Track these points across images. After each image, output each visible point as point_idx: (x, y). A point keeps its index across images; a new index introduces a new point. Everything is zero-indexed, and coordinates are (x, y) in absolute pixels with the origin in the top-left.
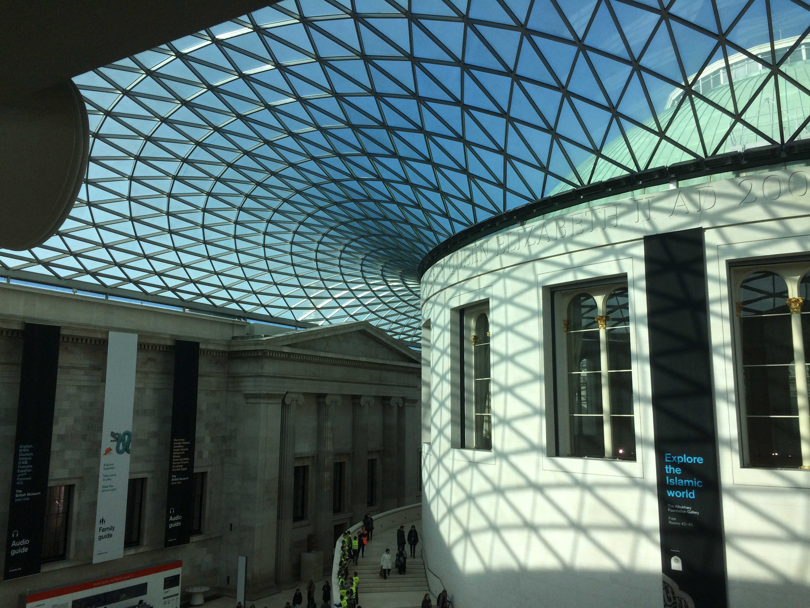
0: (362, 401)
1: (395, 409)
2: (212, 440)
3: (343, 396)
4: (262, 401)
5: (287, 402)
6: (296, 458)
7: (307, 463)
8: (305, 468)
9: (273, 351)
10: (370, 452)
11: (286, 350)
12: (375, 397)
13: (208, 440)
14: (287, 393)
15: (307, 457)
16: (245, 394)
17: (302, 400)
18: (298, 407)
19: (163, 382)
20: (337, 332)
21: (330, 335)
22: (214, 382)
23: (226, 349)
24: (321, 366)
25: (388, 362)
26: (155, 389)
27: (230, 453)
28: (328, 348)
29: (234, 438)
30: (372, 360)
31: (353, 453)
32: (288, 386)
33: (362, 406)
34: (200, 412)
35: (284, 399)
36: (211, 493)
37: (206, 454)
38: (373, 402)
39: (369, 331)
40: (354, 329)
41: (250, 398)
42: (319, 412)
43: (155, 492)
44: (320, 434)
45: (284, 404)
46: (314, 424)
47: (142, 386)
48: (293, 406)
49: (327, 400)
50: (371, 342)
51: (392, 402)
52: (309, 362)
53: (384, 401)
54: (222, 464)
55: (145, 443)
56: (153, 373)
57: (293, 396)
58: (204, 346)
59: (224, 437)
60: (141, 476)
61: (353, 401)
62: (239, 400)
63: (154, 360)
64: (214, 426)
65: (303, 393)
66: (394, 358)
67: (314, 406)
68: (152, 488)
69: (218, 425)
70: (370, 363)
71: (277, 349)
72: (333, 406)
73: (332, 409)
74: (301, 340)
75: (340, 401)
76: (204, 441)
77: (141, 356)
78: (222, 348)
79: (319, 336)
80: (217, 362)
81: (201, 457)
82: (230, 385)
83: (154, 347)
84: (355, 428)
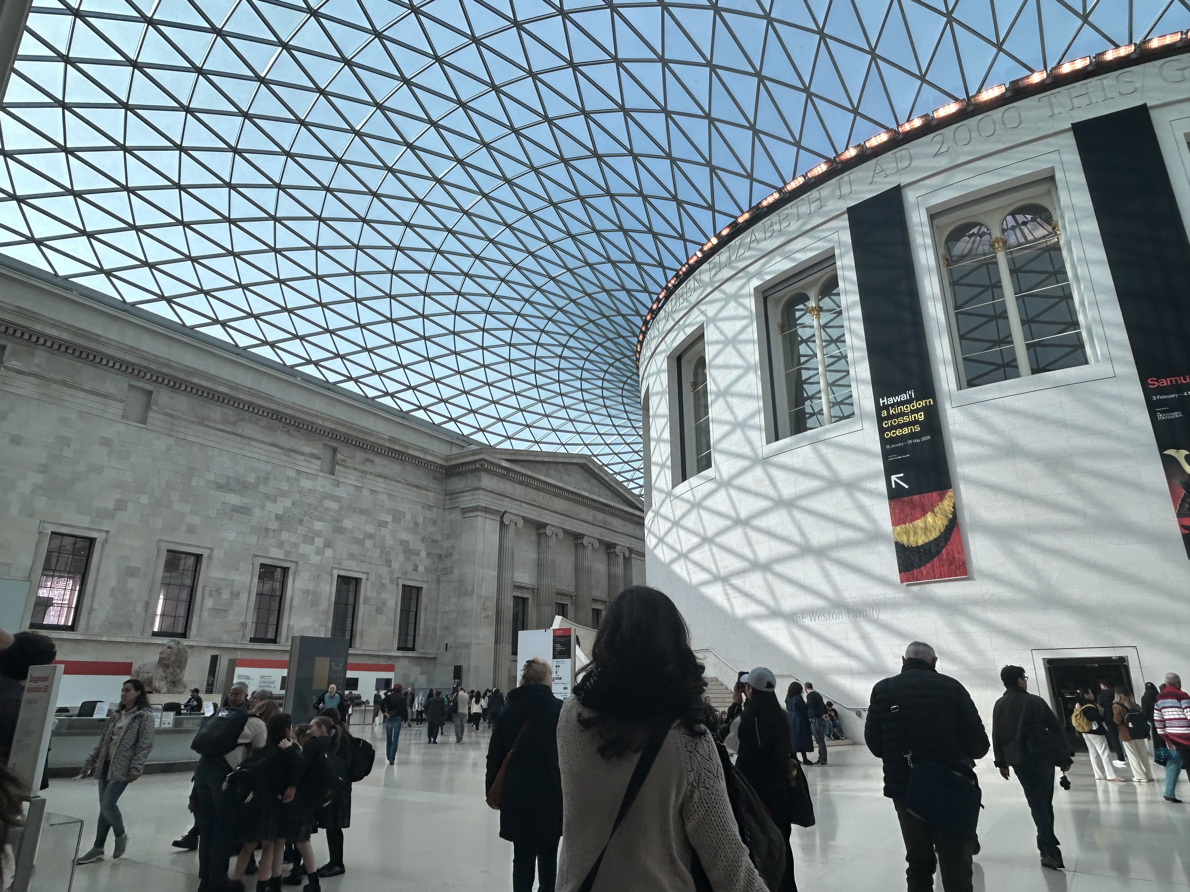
0: (585, 541)
1: (621, 557)
2: (428, 555)
3: (566, 532)
4: (479, 513)
5: (506, 522)
6: (515, 586)
7: (526, 595)
8: (525, 600)
9: (494, 464)
10: (595, 601)
11: (505, 464)
12: (599, 540)
13: (423, 554)
14: (506, 512)
15: (527, 589)
16: (462, 509)
17: (520, 524)
18: (517, 532)
19: (380, 485)
20: (558, 460)
21: (551, 460)
22: (431, 497)
23: (443, 463)
24: (541, 493)
25: (612, 504)
26: (372, 491)
27: (446, 571)
28: (548, 475)
29: (451, 555)
30: (595, 497)
31: (576, 596)
32: (506, 505)
33: (584, 547)
34: (416, 524)
35: (502, 517)
36: (426, 610)
37: (421, 568)
38: (597, 545)
39: (591, 466)
40: (575, 461)
41: (467, 512)
42: (539, 543)
43: (369, 594)
44: (540, 566)
45: (502, 524)
46: (534, 556)
47: (359, 484)
48: (512, 529)
49: (548, 531)
50: (594, 481)
51: (618, 550)
52: (528, 485)
53: (609, 547)
54: (438, 582)
55: (360, 542)
56: (371, 474)
57: (512, 517)
58: (422, 456)
59: (440, 555)
60: (356, 575)
61: (575, 539)
62: (456, 516)
63: (372, 461)
64: (430, 542)
65: (522, 517)
66: (618, 502)
67: (534, 538)
68: (366, 590)
69: (435, 541)
70: (593, 500)
71: (495, 461)
72: (554, 538)
73: (553, 541)
74: (519, 458)
75: (561, 535)
76: (419, 555)
77: (360, 455)
78: (439, 462)
79: (538, 459)
80: (435, 478)
81: (417, 571)
82: (447, 502)
83: (372, 448)
84: (578, 570)
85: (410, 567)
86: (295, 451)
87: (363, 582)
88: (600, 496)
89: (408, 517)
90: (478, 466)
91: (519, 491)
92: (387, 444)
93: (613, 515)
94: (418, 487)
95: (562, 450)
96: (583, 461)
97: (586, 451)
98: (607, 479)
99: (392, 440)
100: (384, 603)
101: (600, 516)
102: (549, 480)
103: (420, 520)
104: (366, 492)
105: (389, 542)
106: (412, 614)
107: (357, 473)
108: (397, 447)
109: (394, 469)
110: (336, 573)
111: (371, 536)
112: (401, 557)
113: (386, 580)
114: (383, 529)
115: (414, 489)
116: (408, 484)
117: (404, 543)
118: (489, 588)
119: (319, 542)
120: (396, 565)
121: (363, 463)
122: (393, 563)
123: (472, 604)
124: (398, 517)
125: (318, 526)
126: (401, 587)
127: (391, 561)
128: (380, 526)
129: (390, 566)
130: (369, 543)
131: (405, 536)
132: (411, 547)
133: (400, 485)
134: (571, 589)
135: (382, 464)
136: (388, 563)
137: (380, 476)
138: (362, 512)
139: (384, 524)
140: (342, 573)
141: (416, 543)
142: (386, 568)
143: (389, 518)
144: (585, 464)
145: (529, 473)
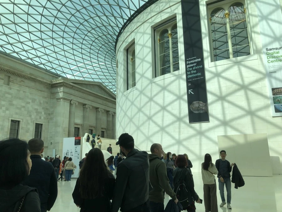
0: (99, 110)
1: (111, 115)
2: (45, 113)
3: (93, 107)
4: (62, 100)
5: (72, 103)
6: (75, 124)
7: (79, 127)
8: (78, 128)
9: (67, 84)
10: (102, 128)
11: (71, 84)
12: (104, 109)
13: (43, 113)
14: (72, 100)
15: (79, 125)
16: (57, 98)
17: (77, 104)
18: (76, 106)
19: (27, 90)
20: (90, 83)
21: (87, 83)
22: (46, 94)
23: (50, 83)
24: (85, 94)
25: (108, 98)
26: (24, 92)
27: (51, 119)
28: (87, 88)
29: (53, 113)
30: (103, 96)
31: (96, 127)
32: (72, 97)
33: (99, 112)
34: (40, 103)
35: (71, 101)
36: (44, 131)
37: (42, 118)
38: (103, 111)
39: (102, 86)
40: (96, 84)
41: (59, 99)
42: (84, 110)
43: (23, 126)
44: (84, 117)
46: (82, 114)
47: (19, 89)
48: (74, 105)
49: (87, 106)
50: (103, 91)
51: (110, 113)
52: (80, 91)
53: (108, 112)
54: (49, 122)
55: (20, 109)
56: (23, 86)
57: (74, 101)
58: (42, 80)
59: (49, 113)
60: (18, 120)
61: (96, 109)
62: (55, 101)
63: (23, 81)
64: (46, 109)
65: (78, 101)
66: (110, 98)
67: (82, 108)
68: (22, 125)
69: (47, 109)
70: (102, 97)
71: (68, 83)
72: (89, 109)
73: (88, 110)
74: (77, 82)
75: (91, 108)
76: (42, 113)
77: (19, 79)
78: (48, 82)
79: (83, 83)
80: (47, 88)
81: (41, 119)
82: (52, 96)
83: (24, 77)
84: (97, 119)
85: (38, 117)
87: (21, 122)
88: (105, 95)
89: (37, 101)
90: (62, 84)
91: (77, 93)
92: (29, 76)
93: (109, 102)
94: (41, 91)
95: (92, 80)
96: (99, 84)
97: (100, 81)
98: (107, 90)
99: (30, 74)
100: (29, 129)
101: (105, 102)
102: (87, 90)
103: (42, 102)
104: (21, 92)
105: (31, 109)
106: (39, 133)
107: (18, 85)
108: (33, 77)
109: (32, 84)
110: (10, 119)
111: (24, 107)
112: (35, 114)
113: (30, 122)
114: (28, 105)
115: (40, 92)
116: (37, 90)
117: (36, 110)
118: (66, 124)
119: (4, 108)
120: (33, 117)
121: (20, 82)
122: (32, 116)
123: (60, 130)
124: (34, 100)
125: (3, 103)
126: (35, 124)
127: (31, 115)
128: (27, 103)
129: (31, 117)
130: (23, 109)
131: (36, 107)
132: (39, 111)
133: (34, 90)
134: (94, 125)
135: (27, 82)
136: (30, 116)
137: (27, 87)
138: (20, 99)
139: (28, 103)
140: (13, 119)
141: (40, 109)
142: (29, 118)
143: (30, 101)
144: (99, 85)
145: (80, 87)
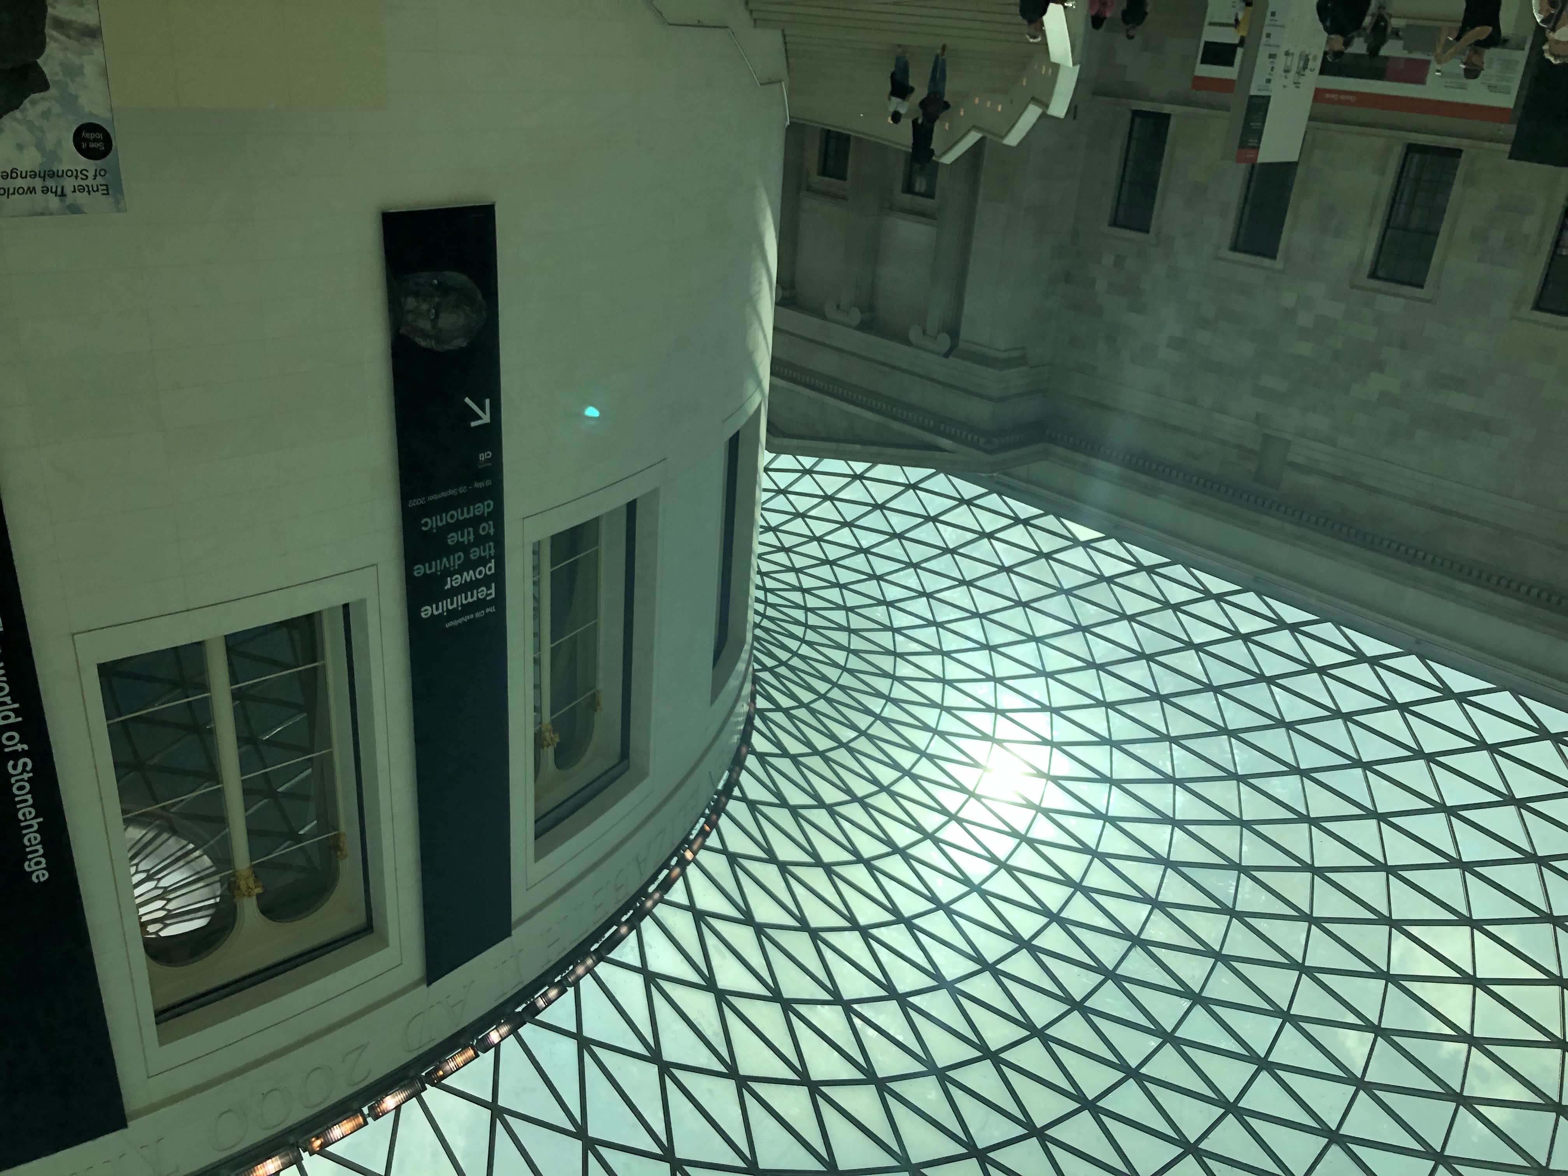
2: (1091, 284)
4: (1002, 355)
5: (946, 337)
6: (933, 217)
7: (907, 200)
8: (909, 189)
13: (1101, 286)
14: (946, 355)
15: (903, 210)
16: (1025, 364)
17: (915, 333)
18: (920, 318)
19: (1178, 413)
22: (1078, 388)
23: (1053, 447)
24: (868, 386)
26: (1193, 404)
27: (1060, 253)
28: (854, 418)
29: (1049, 282)
32: (944, 368)
34: (1111, 340)
35: (954, 346)
37: (1108, 260)
41: (1018, 358)
42: (873, 294)
43: (1217, 219)
44: (874, 252)
45: (954, 333)
46: (881, 272)
47: (1219, 416)
48: (932, 324)
49: (855, 316)
54: (1076, 234)
55: (1225, 314)
56: (1194, 434)
57: (933, 346)
59: (1068, 282)
60: (1240, 256)
62: (1035, 353)
63: (1190, 454)
64: (1085, 307)
65: (911, 345)
69: (1077, 307)
72: (844, 302)
73: (845, 297)
75: (830, 309)
76: (1110, 284)
77: (1213, 467)
78: (1060, 450)
80: (1067, 420)
81: (1118, 256)
82: (1046, 377)
83: (1188, 478)
85: (1131, 263)
86: (1335, 478)
87: (1226, 241)
90: (996, 441)
91: (915, 393)
92: (1162, 485)
99: (1154, 493)
100: (1188, 202)
103: (1102, 347)
104: (1206, 401)
105: (1168, 312)
107: (1218, 435)
110: (1278, 264)
111: (1203, 323)
112: (1146, 283)
113: (1180, 243)
114: (1179, 334)
117: (1138, 307)
119: (1305, 319)
120: (1160, 269)
121: (1207, 453)
124: (1146, 355)
125: (1305, 348)
126: (1153, 228)
128: (1185, 341)
129: (1170, 268)
130: (1210, 311)
131: (1135, 320)
132: (1124, 300)
135: (1171, 451)
136: (1173, 274)
137: (1177, 429)
138: (1218, 367)
140: (1267, 262)
141: (1115, 306)
142: (1179, 265)
143: (1165, 353)
